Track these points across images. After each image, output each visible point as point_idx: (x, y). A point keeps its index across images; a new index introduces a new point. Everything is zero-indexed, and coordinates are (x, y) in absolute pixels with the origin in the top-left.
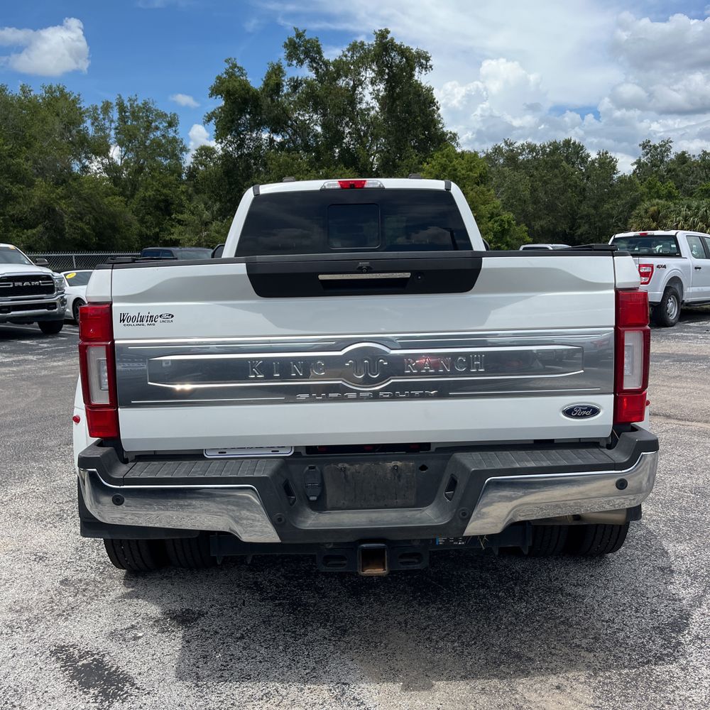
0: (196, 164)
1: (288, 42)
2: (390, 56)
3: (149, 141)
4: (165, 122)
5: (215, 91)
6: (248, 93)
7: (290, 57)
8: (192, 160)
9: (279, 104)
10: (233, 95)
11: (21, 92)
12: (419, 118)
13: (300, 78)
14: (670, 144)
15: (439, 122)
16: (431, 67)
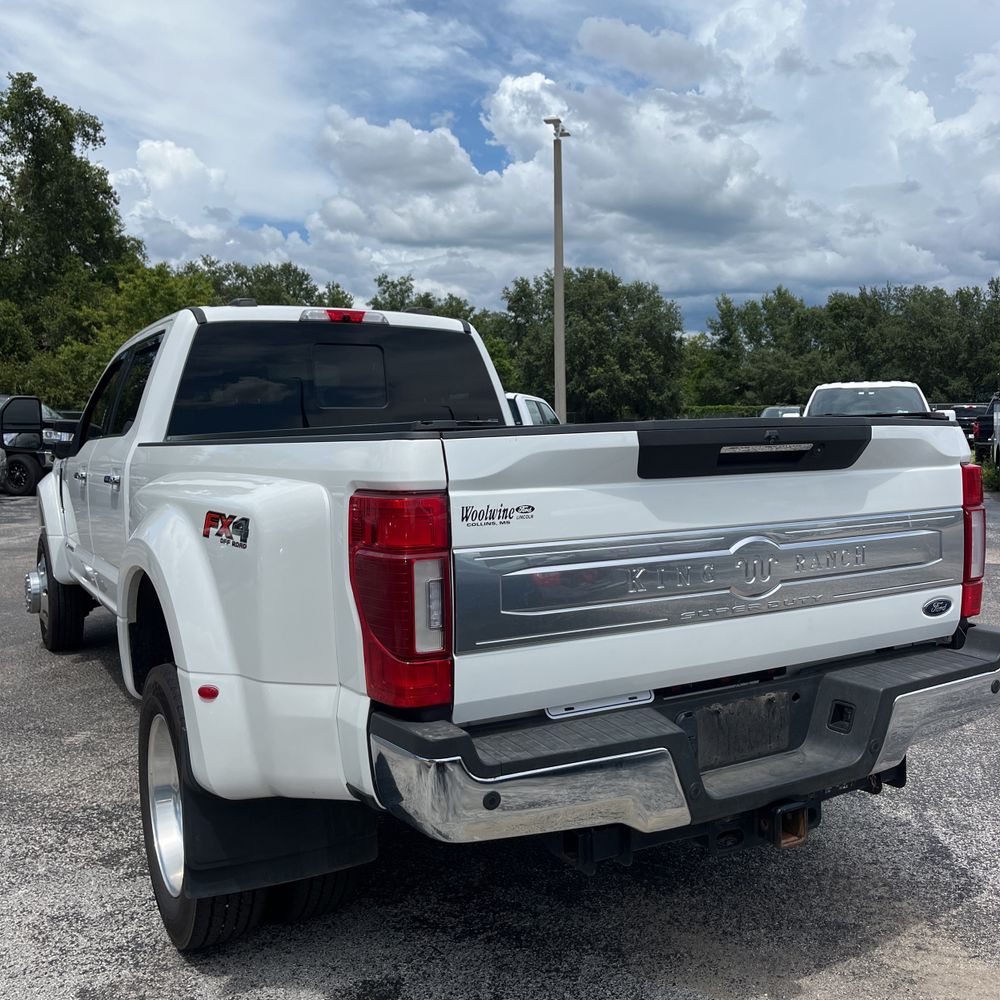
2: (37, 115)
12: (87, 213)
14: (411, 282)
15: (117, 221)
16: (102, 140)
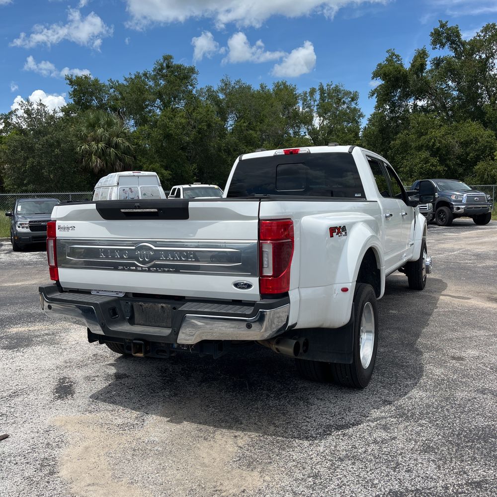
0: (370, 125)
1: (433, 32)
3: (338, 112)
4: (350, 98)
5: (376, 75)
6: (399, 73)
7: (434, 43)
8: (368, 122)
9: (423, 79)
10: (388, 76)
11: (261, 89)
13: (441, 57)
